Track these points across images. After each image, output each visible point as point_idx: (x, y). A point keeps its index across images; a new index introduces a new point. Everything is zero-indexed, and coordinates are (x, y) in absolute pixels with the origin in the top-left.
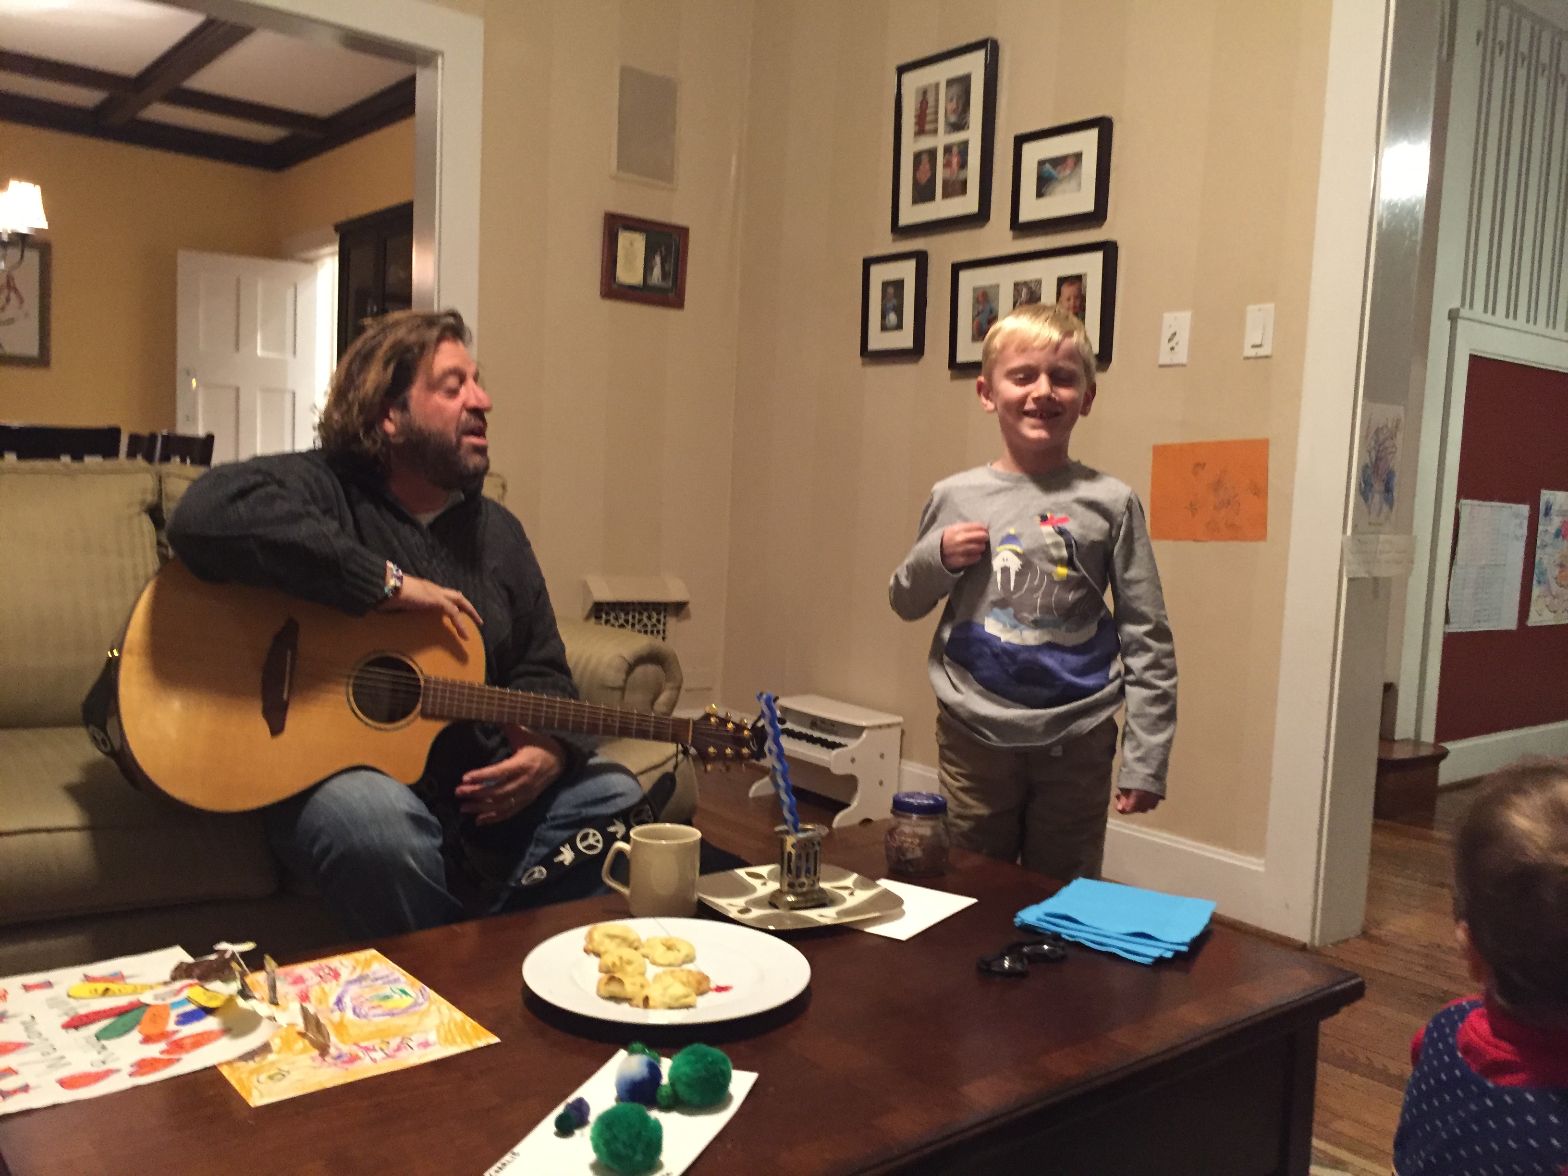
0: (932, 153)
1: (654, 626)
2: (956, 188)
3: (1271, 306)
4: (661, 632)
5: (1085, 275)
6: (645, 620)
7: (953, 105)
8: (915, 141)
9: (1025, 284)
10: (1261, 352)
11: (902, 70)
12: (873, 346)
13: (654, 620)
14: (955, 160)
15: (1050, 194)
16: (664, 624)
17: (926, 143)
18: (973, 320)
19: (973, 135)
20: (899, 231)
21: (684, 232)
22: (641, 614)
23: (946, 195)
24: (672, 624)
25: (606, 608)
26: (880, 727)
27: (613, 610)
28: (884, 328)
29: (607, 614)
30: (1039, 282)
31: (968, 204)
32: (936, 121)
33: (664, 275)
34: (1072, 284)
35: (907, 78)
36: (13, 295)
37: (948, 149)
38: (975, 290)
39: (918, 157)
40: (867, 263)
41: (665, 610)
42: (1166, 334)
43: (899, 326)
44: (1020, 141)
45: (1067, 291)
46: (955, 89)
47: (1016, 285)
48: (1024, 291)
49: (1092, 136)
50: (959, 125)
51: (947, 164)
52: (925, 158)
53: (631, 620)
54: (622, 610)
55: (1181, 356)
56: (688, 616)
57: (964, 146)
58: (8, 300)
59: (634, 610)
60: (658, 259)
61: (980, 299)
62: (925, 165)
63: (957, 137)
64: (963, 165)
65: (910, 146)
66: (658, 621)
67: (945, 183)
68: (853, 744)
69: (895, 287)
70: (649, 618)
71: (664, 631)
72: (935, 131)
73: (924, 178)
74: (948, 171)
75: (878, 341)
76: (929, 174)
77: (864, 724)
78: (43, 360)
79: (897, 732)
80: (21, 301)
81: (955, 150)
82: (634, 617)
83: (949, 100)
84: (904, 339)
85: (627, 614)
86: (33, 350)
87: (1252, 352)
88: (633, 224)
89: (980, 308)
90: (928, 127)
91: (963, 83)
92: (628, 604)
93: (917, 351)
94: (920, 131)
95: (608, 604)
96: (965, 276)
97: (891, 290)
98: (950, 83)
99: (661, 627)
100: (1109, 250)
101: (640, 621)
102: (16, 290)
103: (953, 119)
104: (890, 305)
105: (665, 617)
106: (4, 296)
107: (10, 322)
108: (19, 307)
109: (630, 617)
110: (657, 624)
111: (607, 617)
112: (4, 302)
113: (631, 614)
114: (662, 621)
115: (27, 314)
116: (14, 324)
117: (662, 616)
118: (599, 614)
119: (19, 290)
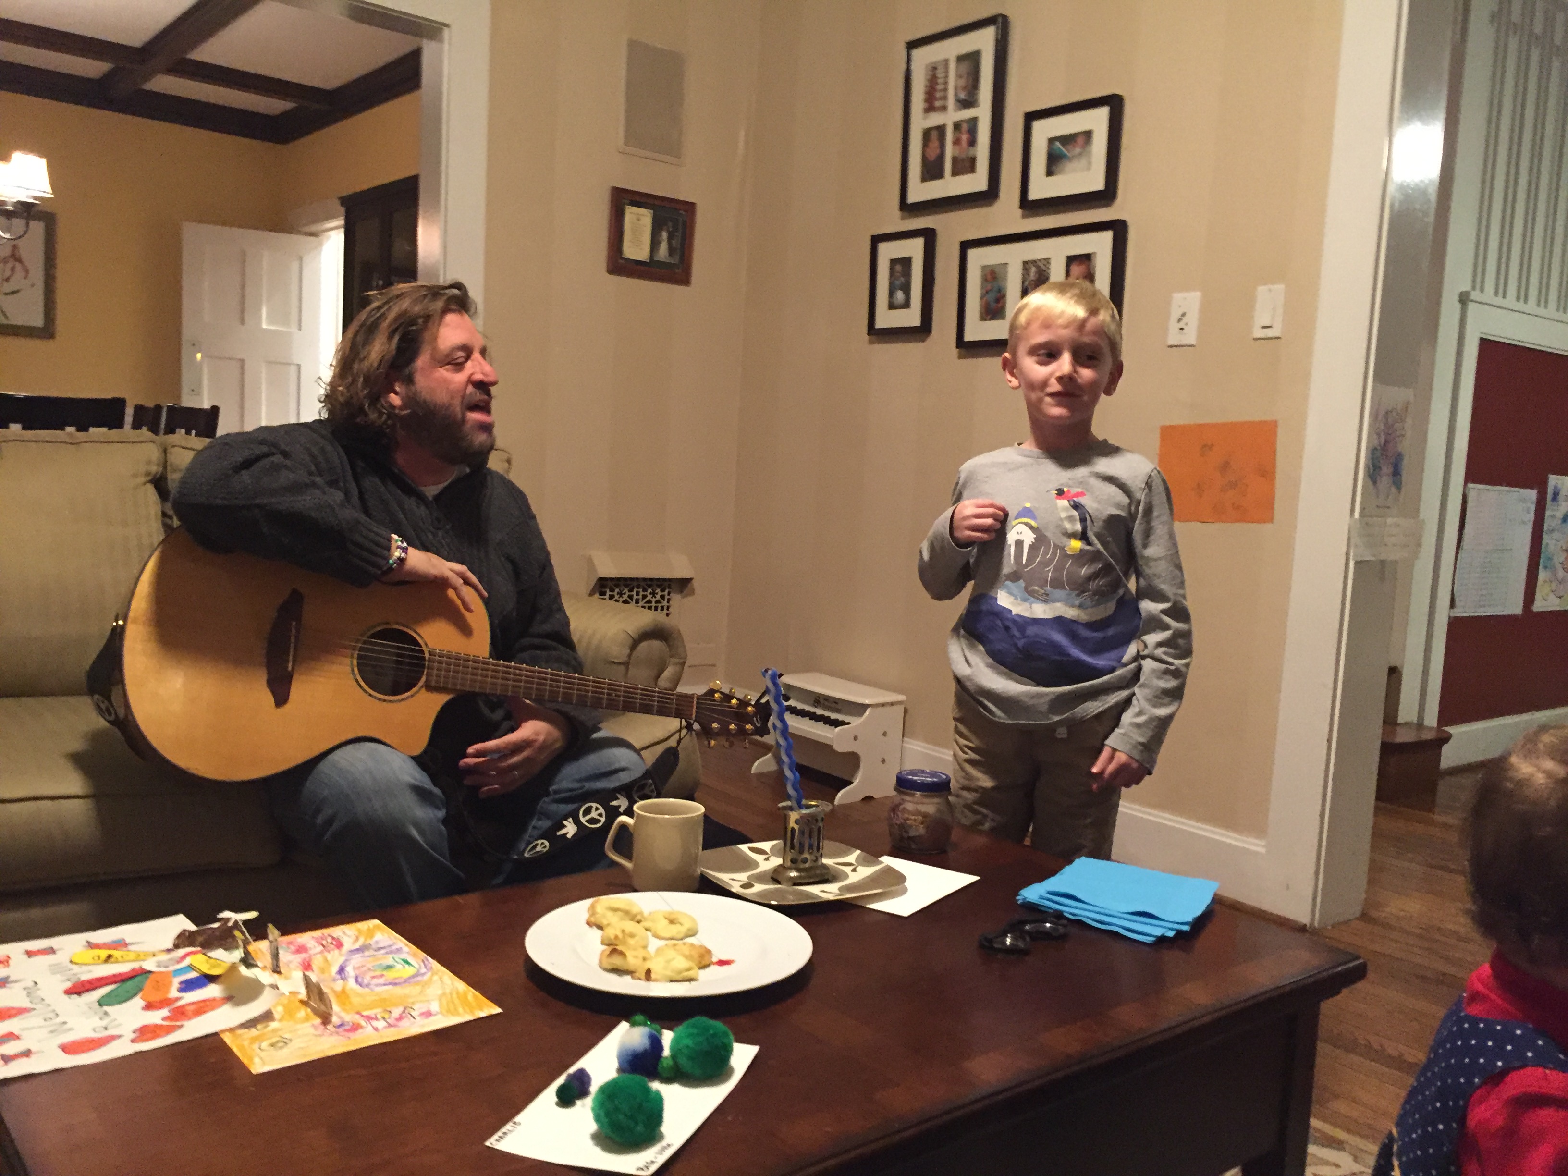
0: (941, 130)
1: (658, 602)
2: (964, 166)
3: (1280, 288)
4: (665, 608)
5: (1095, 253)
6: (649, 597)
7: (962, 82)
8: (925, 118)
9: (1034, 262)
10: (1269, 333)
11: (912, 45)
12: (880, 324)
13: (658, 597)
14: (964, 137)
15: (1060, 173)
16: (669, 600)
17: (935, 119)
18: (982, 298)
19: (983, 112)
20: (908, 208)
21: (690, 207)
22: (645, 590)
23: (955, 173)
24: (676, 598)
25: (610, 583)
26: (883, 705)
27: (617, 586)
28: (892, 306)
29: (612, 590)
30: (1047, 261)
31: (977, 182)
32: (945, 98)
33: (671, 251)
34: (1081, 263)
35: (917, 53)
36: (18, 265)
37: (957, 126)
38: (984, 268)
39: (927, 134)
40: (876, 240)
41: (670, 587)
42: (1175, 314)
43: (906, 305)
44: (1031, 117)
45: (1076, 269)
46: (965, 67)
47: (1025, 263)
48: (1033, 270)
49: (1103, 113)
50: (968, 102)
51: (956, 142)
52: (934, 135)
53: (635, 597)
54: (626, 586)
55: (1190, 337)
56: (692, 592)
57: (974, 121)
58: (13, 269)
59: (638, 587)
60: (665, 235)
61: (989, 277)
62: (934, 144)
63: (967, 114)
64: (972, 142)
65: (920, 122)
66: (663, 597)
67: (955, 160)
68: (856, 722)
69: (903, 265)
70: (654, 594)
71: (668, 608)
72: (944, 108)
73: (933, 154)
74: (957, 147)
75: (886, 319)
76: (938, 151)
77: (867, 702)
78: (47, 332)
79: (900, 709)
80: (27, 271)
81: (965, 127)
82: (638, 594)
83: (959, 76)
84: (912, 317)
85: (631, 590)
86: (38, 321)
87: (1259, 333)
88: (640, 200)
89: (989, 287)
90: (938, 104)
91: (972, 59)
92: (632, 579)
93: (924, 330)
94: (930, 108)
95: (612, 579)
96: (972, 253)
97: (898, 268)
98: (961, 59)
99: (665, 603)
100: (1119, 229)
101: (644, 597)
102: (19, 260)
103: (962, 96)
104: (897, 283)
105: (669, 594)
106: (9, 265)
107: (13, 293)
108: (25, 278)
109: (634, 593)
110: (661, 600)
111: (611, 593)
112: (8, 273)
113: (635, 590)
114: (667, 597)
115: (33, 286)
116: (19, 294)
117: (666, 593)
118: (603, 590)
119: (24, 260)
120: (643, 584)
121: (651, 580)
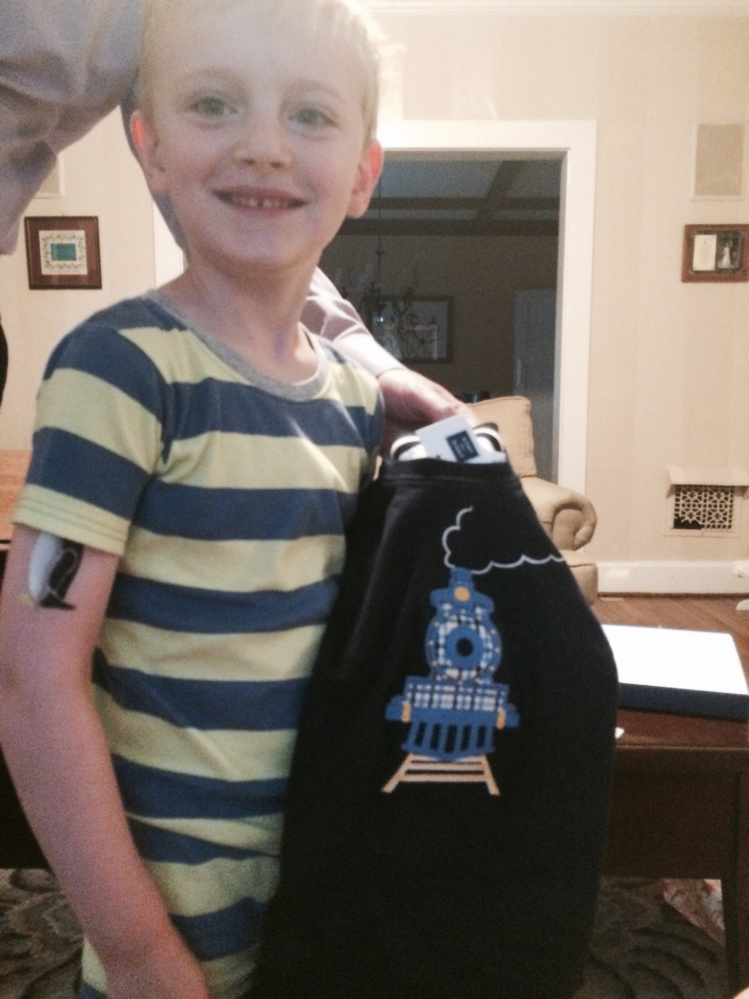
1: (722, 502)
4: (728, 507)
6: (715, 498)
13: (722, 498)
16: (731, 501)
22: (711, 493)
24: (738, 501)
25: (684, 489)
27: (689, 490)
29: (685, 493)
33: (732, 260)
41: (732, 491)
53: (703, 498)
54: (697, 490)
59: (706, 491)
60: (727, 252)
66: (726, 499)
70: (719, 496)
71: (731, 506)
78: (449, 360)
82: (706, 496)
85: (700, 493)
88: (706, 229)
92: (701, 486)
95: (685, 486)
99: (728, 503)
101: (711, 498)
105: (732, 496)
109: (703, 496)
110: (725, 501)
111: (684, 496)
113: (703, 493)
114: (730, 499)
117: (729, 496)
118: (678, 492)
120: (709, 489)
121: (717, 487)
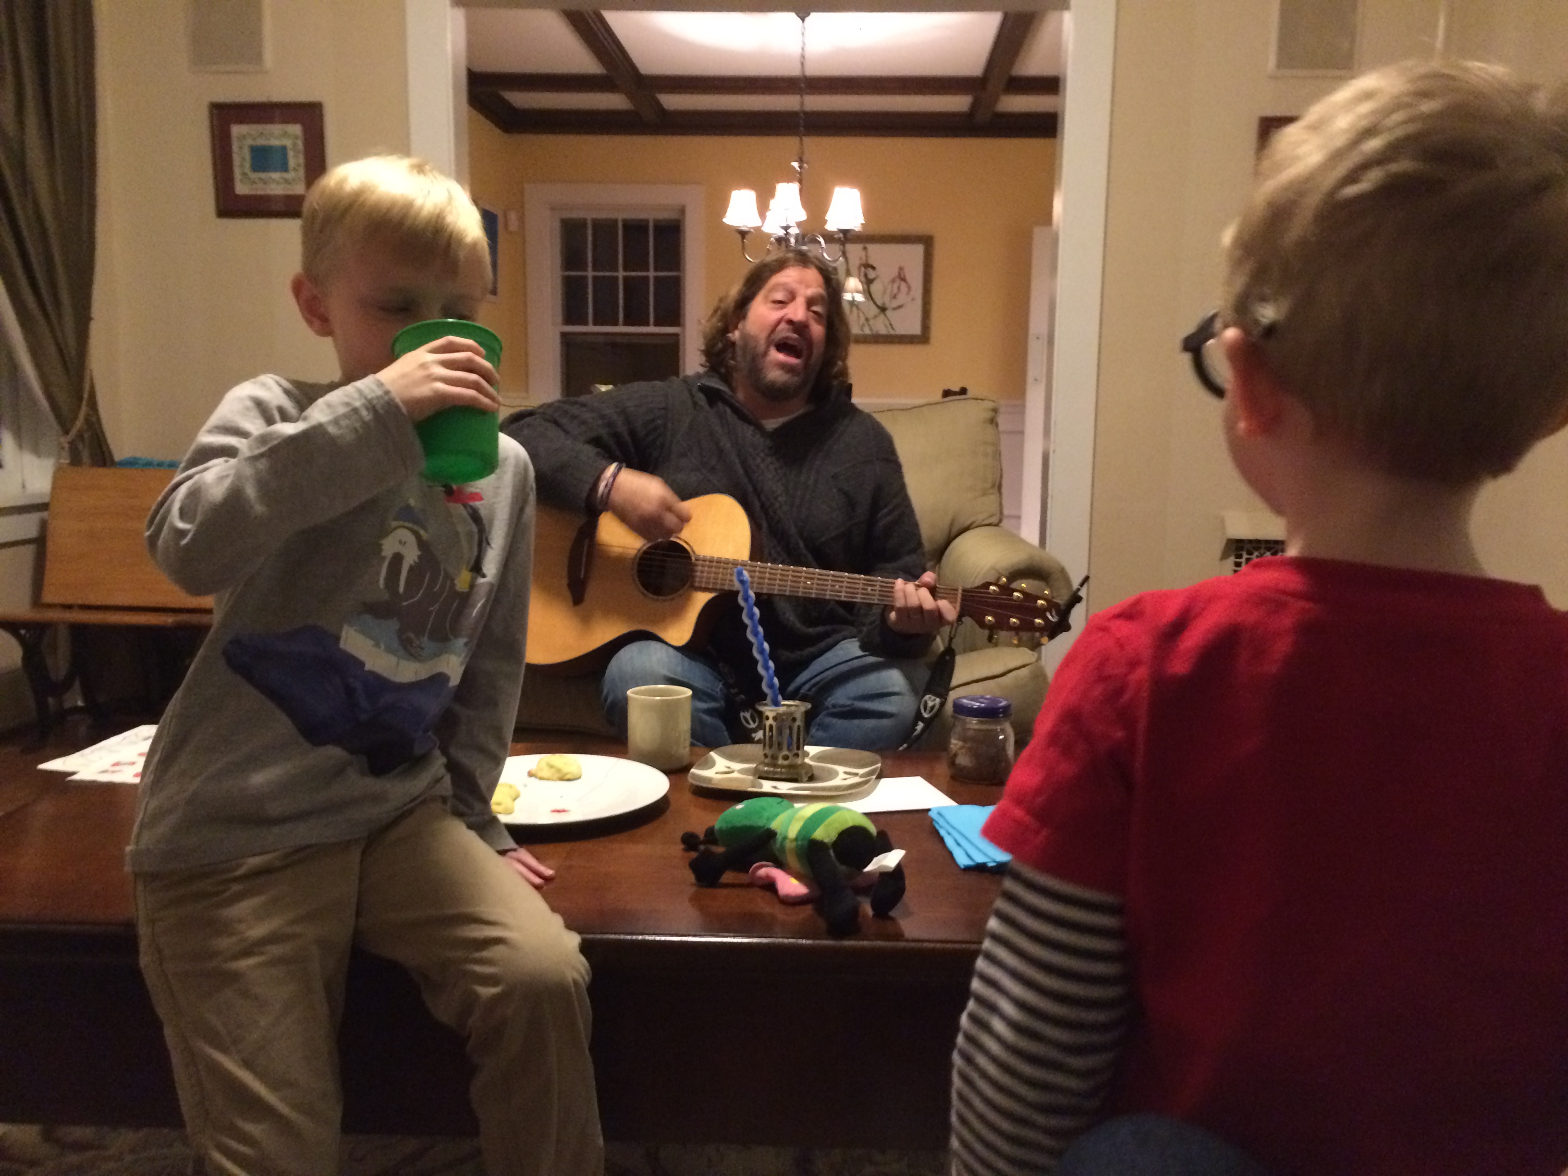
27: (1257, 549)
36: (903, 285)
58: (899, 288)
78: (923, 338)
80: (909, 288)
86: (916, 329)
102: (904, 279)
106: (896, 285)
107: (900, 307)
108: (908, 293)
111: (1248, 557)
112: (895, 291)
115: (913, 299)
116: (902, 310)
118: (1239, 552)
119: (908, 278)
